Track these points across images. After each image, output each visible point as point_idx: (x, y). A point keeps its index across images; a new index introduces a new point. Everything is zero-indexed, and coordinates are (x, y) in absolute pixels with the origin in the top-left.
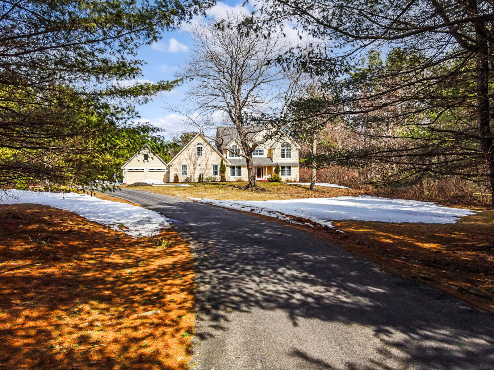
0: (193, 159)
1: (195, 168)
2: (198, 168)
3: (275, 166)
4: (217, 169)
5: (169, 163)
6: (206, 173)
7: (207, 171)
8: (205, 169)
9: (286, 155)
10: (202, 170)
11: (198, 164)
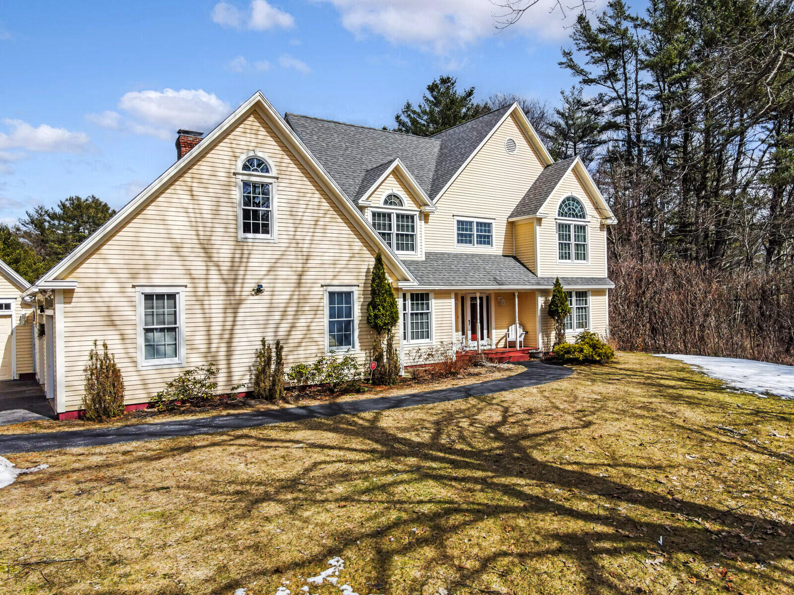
0: (224, 250)
1: (234, 306)
2: (253, 306)
3: (544, 292)
4: (349, 313)
5: (46, 282)
6: (297, 335)
7: (302, 322)
8: (291, 310)
9: (573, 248)
10: (277, 316)
11: (250, 285)
